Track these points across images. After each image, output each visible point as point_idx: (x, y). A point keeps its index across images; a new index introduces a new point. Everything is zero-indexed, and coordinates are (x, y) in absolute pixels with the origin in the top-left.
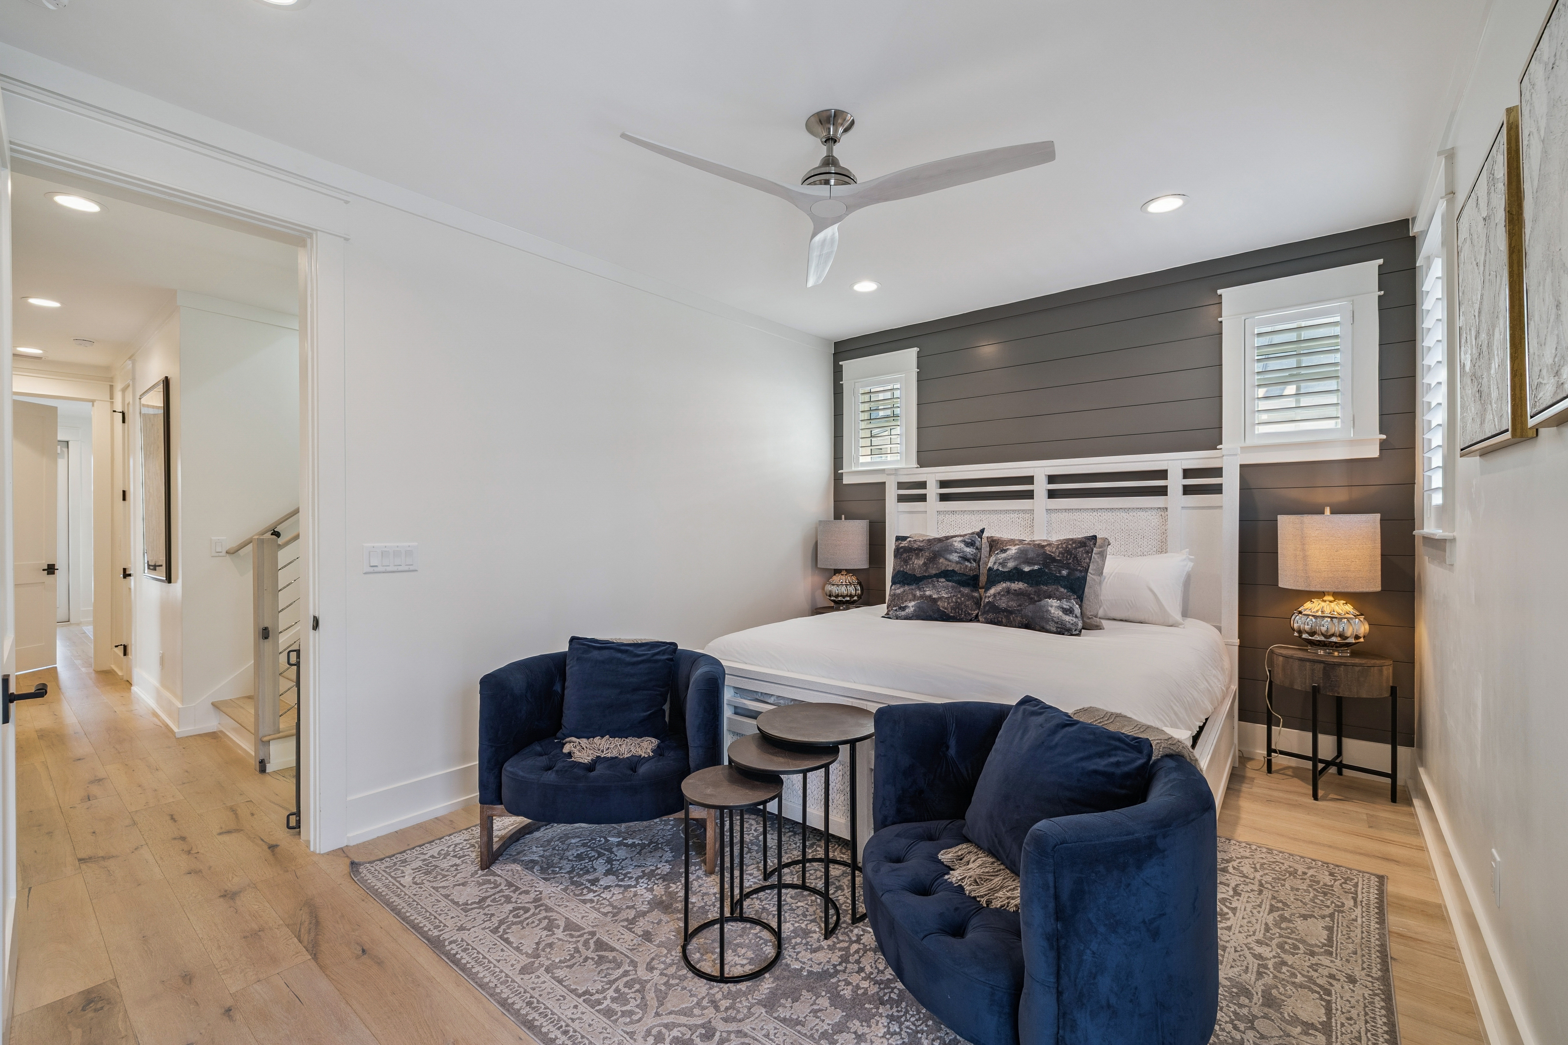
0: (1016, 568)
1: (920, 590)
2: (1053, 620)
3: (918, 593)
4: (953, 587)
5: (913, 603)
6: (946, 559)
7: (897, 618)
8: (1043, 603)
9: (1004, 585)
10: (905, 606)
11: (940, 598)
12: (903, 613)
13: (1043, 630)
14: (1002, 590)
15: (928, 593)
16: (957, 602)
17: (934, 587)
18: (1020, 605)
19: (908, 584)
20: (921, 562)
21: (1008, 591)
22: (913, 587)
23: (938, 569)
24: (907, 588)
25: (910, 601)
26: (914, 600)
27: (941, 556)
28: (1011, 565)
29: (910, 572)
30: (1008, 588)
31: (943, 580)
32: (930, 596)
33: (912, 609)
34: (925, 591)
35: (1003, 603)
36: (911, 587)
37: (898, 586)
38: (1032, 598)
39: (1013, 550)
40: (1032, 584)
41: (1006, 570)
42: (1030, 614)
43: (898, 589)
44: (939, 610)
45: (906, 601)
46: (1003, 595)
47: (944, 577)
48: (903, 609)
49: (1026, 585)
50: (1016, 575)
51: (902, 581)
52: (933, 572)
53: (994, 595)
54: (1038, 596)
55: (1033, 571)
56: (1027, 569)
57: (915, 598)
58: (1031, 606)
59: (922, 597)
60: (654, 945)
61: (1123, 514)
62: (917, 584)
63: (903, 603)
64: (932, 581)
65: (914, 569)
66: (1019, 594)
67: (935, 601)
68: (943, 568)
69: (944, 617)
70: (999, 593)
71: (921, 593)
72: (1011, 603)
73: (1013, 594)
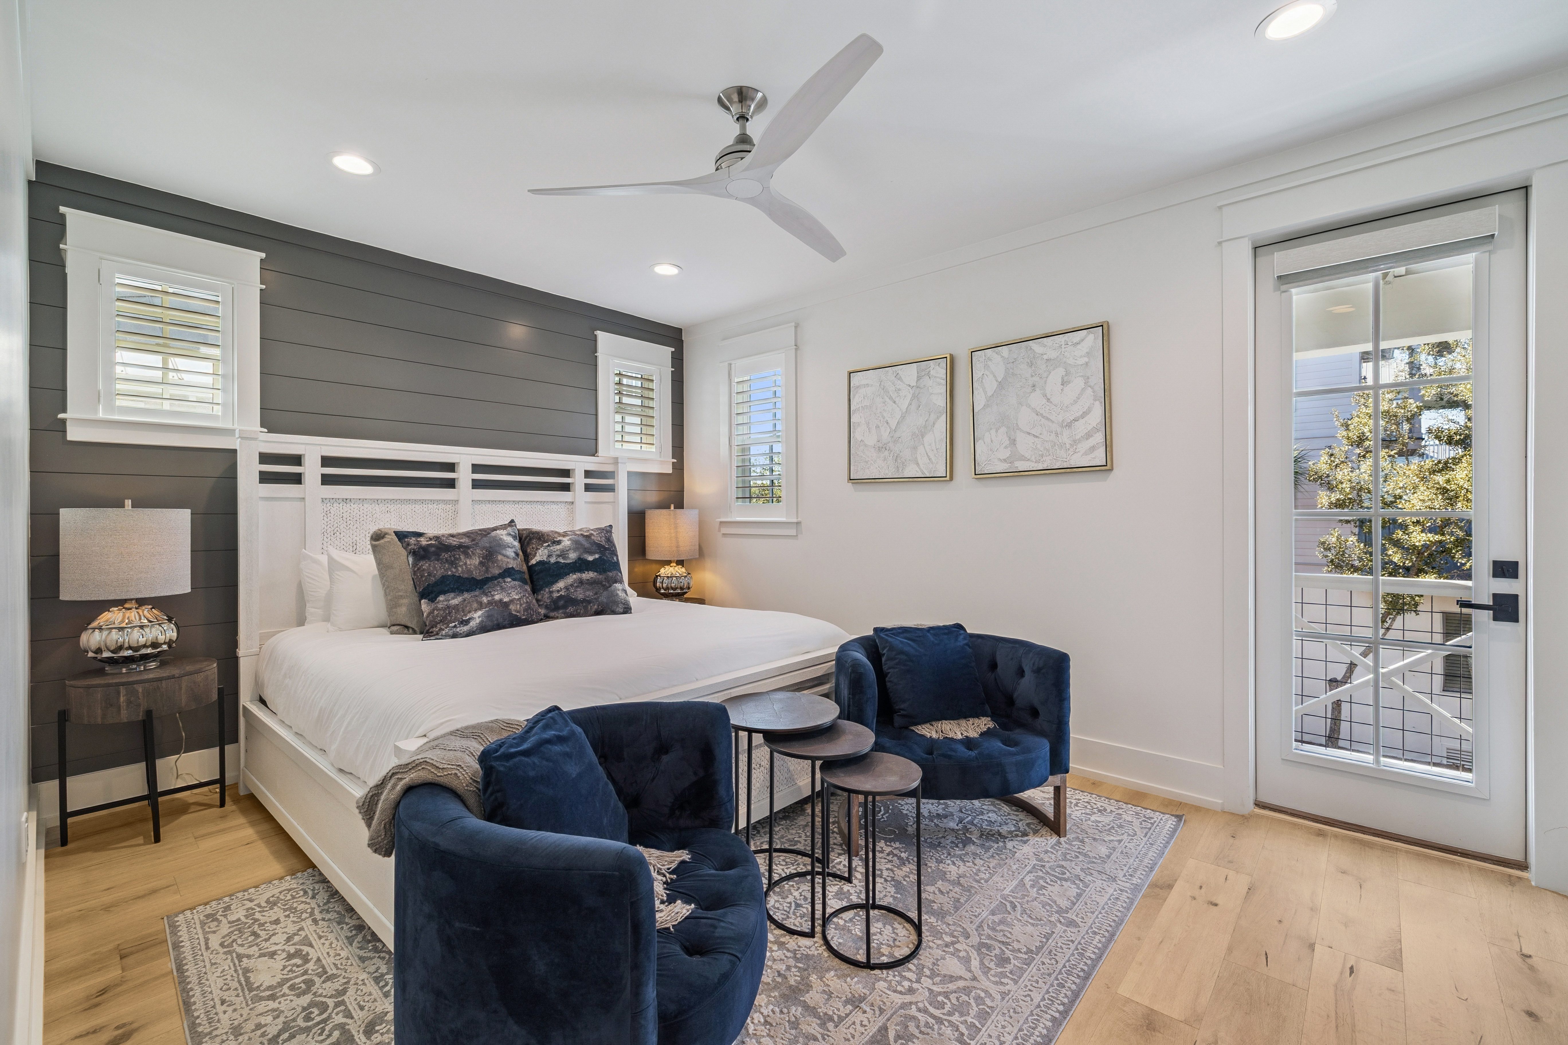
0: (579, 559)
1: (486, 595)
2: (621, 603)
3: (485, 600)
4: (520, 586)
5: (480, 613)
6: (504, 556)
7: (455, 636)
8: (612, 588)
9: (575, 576)
10: (470, 619)
11: (512, 601)
12: (465, 629)
13: (614, 613)
14: (575, 581)
15: (497, 597)
16: (527, 602)
17: (502, 589)
18: (596, 594)
19: (467, 591)
20: (476, 561)
21: (581, 582)
22: (477, 593)
23: (500, 567)
24: (466, 595)
25: (476, 610)
26: (480, 609)
27: (497, 552)
28: (573, 556)
29: (466, 576)
30: (581, 579)
31: (509, 580)
32: (501, 600)
33: (478, 621)
34: (493, 596)
35: (580, 594)
36: (473, 594)
37: (452, 595)
38: (604, 586)
39: (566, 542)
40: (600, 572)
41: (568, 561)
42: (605, 600)
43: (453, 598)
44: (511, 614)
45: (470, 612)
46: (577, 587)
47: (509, 576)
48: (467, 622)
49: (596, 573)
50: (580, 565)
51: (457, 588)
52: (496, 572)
53: (567, 588)
54: (608, 582)
55: (595, 560)
56: (590, 558)
57: (481, 606)
58: (605, 593)
59: (490, 603)
60: (870, 994)
61: (540, 507)
62: (480, 589)
63: (466, 615)
64: (499, 582)
65: (469, 571)
66: (592, 583)
67: (506, 605)
68: (505, 567)
69: (516, 622)
70: (572, 585)
71: (489, 599)
72: (588, 593)
73: (586, 584)
